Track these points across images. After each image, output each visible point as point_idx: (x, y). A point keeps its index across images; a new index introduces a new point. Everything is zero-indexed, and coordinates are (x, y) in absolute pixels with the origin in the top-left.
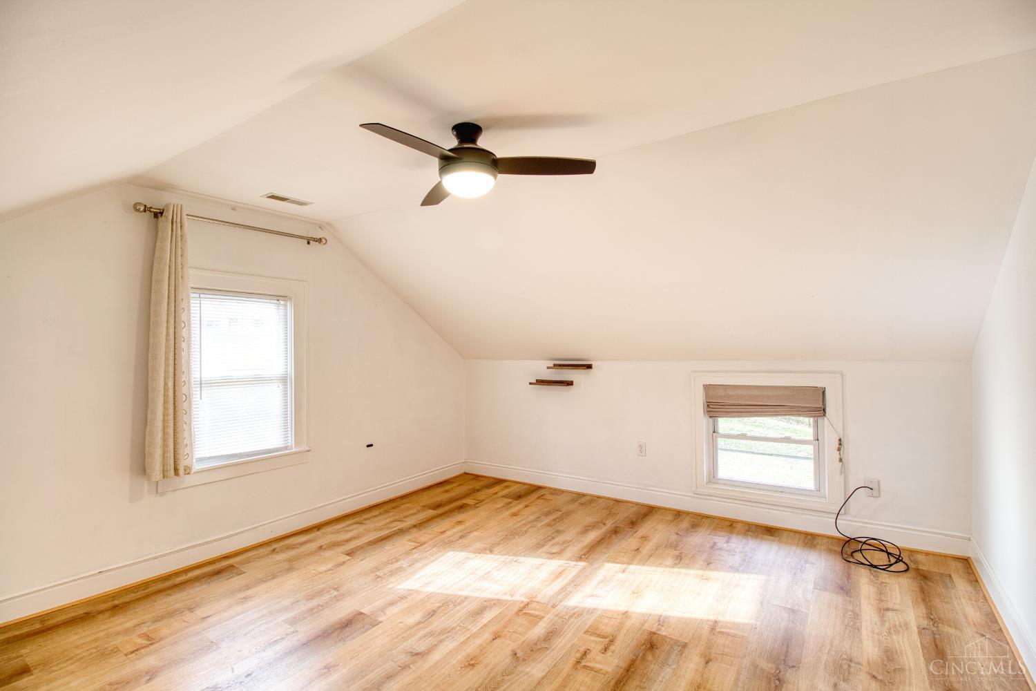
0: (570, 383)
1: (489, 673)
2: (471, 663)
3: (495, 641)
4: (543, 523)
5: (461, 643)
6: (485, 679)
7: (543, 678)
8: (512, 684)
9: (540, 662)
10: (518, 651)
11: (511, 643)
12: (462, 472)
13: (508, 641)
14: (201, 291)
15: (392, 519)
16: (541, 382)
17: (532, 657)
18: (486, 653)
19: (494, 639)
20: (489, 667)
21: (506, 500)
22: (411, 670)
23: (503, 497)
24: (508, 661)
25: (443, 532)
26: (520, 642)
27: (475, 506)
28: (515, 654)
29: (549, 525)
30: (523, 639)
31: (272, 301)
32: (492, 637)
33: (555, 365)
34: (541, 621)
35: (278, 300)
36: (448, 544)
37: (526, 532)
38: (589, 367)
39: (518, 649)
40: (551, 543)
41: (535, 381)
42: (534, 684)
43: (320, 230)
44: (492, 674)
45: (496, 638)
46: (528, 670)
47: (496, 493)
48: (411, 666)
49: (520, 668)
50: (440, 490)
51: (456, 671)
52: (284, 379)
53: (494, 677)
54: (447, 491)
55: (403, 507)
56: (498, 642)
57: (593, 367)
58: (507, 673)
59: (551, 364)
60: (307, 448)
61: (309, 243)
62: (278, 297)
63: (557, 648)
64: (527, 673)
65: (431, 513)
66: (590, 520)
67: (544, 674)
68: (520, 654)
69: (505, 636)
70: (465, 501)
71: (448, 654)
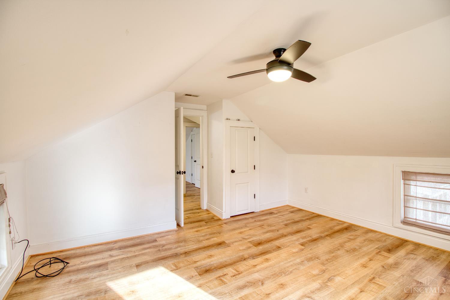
1: (275, 280)
2: (282, 286)
3: (269, 293)
5: (286, 296)
6: (277, 278)
7: (255, 273)
8: (267, 274)
9: (254, 278)
10: (261, 285)
11: (262, 290)
13: (263, 291)
17: (256, 281)
18: (275, 288)
19: (270, 294)
20: (275, 282)
22: (309, 290)
24: (266, 282)
26: (258, 289)
28: (262, 284)
30: (256, 290)
32: (270, 295)
34: (241, 296)
39: (260, 286)
42: (260, 272)
44: (274, 279)
45: (269, 294)
46: (260, 277)
48: (310, 292)
49: (262, 278)
51: (289, 284)
53: (274, 278)
56: (268, 292)
58: (268, 278)
63: (244, 281)
64: (260, 276)
67: (254, 274)
68: (260, 283)
69: (263, 294)
71: (293, 293)
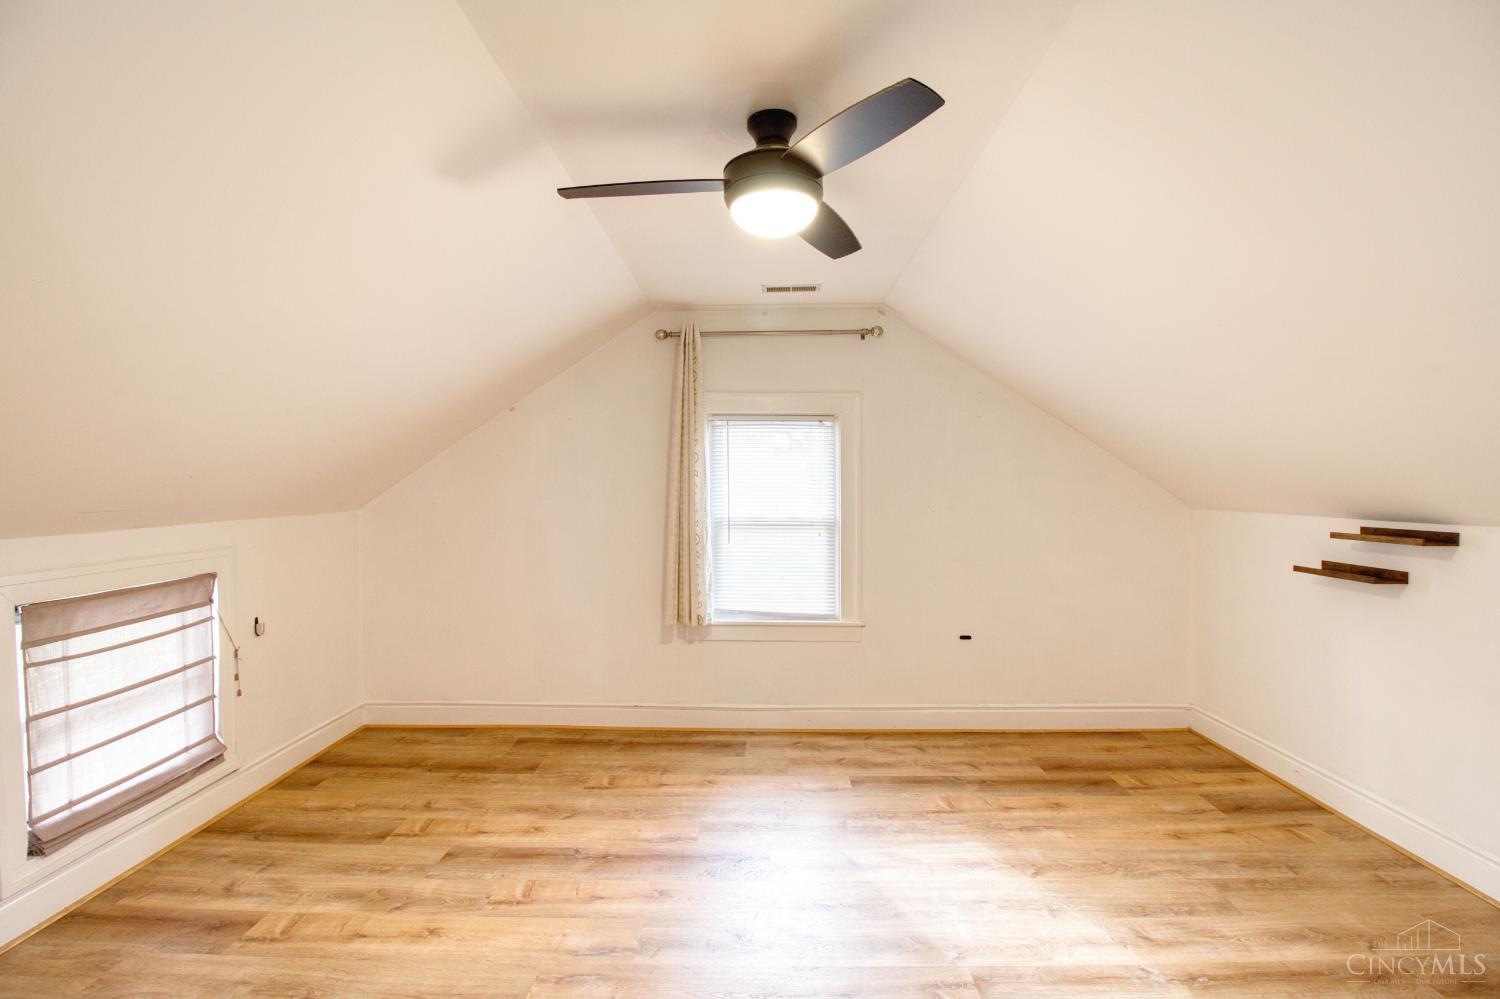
0: (1401, 578)
4: (1215, 876)
12: (1183, 726)
14: (728, 418)
15: (966, 759)
16: (1332, 569)
21: (1203, 804)
23: (1202, 795)
25: (1007, 809)
27: (1123, 792)
29: (1223, 886)
31: (813, 423)
33: (1365, 531)
35: (821, 421)
36: (988, 828)
37: (1151, 874)
38: (1451, 540)
40: (1173, 918)
41: (1319, 566)
43: (881, 315)
47: (1197, 784)
50: (1105, 743)
52: (830, 526)
54: (1108, 750)
55: (1009, 748)
57: (1462, 539)
59: (1354, 528)
60: (860, 624)
61: (863, 337)
62: (821, 418)
65: (1037, 772)
66: (1350, 920)
70: (1115, 776)
